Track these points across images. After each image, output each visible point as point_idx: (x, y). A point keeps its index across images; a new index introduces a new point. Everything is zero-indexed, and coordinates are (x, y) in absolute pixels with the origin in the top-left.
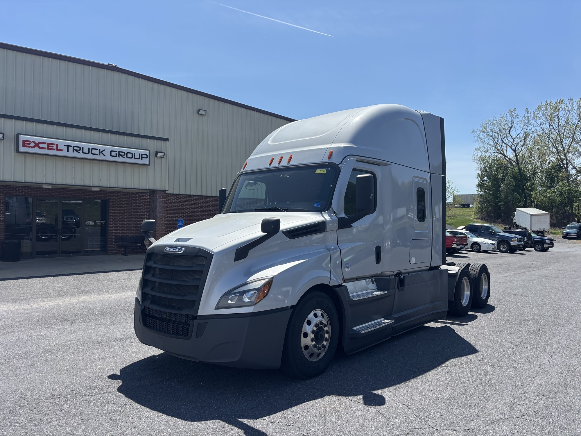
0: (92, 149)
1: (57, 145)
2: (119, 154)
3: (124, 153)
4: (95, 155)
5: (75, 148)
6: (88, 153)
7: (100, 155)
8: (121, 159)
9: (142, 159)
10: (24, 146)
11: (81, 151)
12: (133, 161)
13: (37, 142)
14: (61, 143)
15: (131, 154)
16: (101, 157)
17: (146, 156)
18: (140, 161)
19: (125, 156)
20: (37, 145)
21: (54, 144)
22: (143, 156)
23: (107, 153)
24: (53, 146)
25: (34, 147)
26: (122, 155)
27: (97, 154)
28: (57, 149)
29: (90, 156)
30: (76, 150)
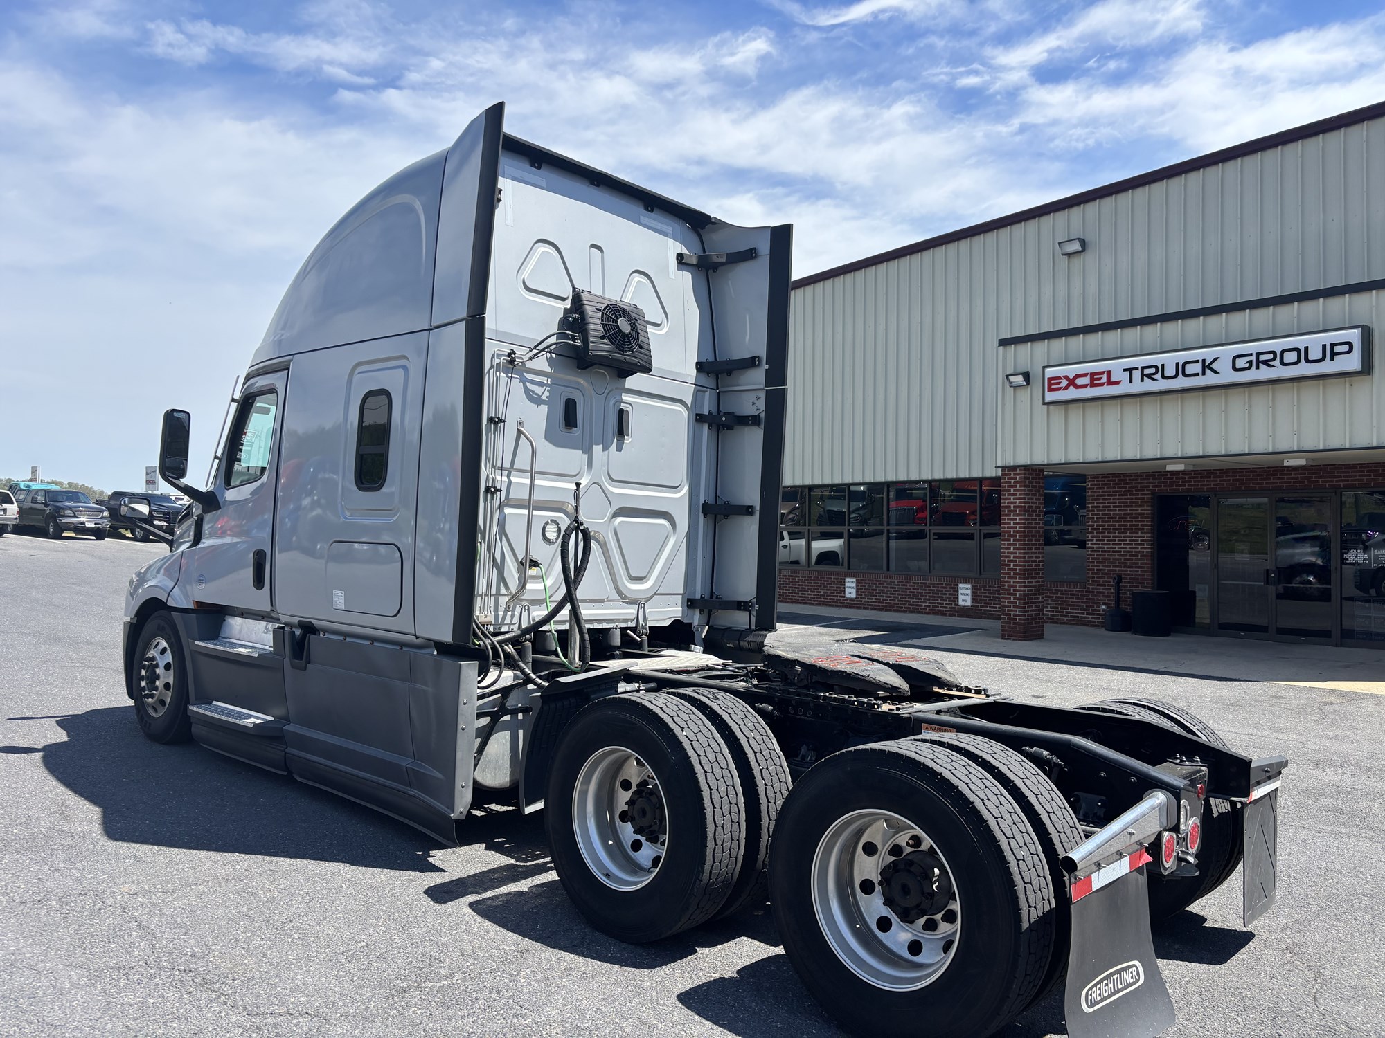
0: (1185, 364)
1: (1109, 373)
2: (1259, 361)
3: (1274, 353)
4: (1192, 378)
5: (1147, 371)
6: (1176, 376)
7: (1204, 373)
8: (1264, 373)
9: (1332, 359)
10: (1050, 390)
11: (1158, 376)
12: (1303, 369)
13: (1071, 377)
14: (1116, 367)
15: (1295, 353)
16: (1210, 379)
17: (1346, 348)
18: (1327, 367)
19: (1277, 363)
20: (1072, 382)
21: (1102, 373)
22: (1337, 349)
23: (1224, 366)
24: (1101, 378)
25: (1066, 388)
26: (1265, 363)
27: (1198, 374)
28: (1110, 383)
29: (1181, 382)
30: (1149, 376)
